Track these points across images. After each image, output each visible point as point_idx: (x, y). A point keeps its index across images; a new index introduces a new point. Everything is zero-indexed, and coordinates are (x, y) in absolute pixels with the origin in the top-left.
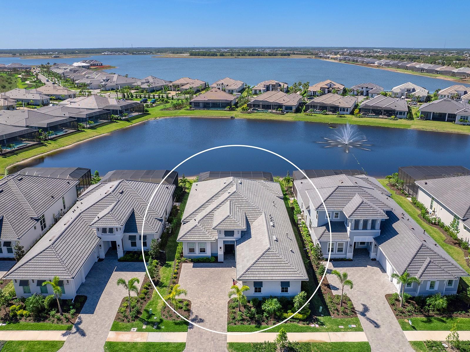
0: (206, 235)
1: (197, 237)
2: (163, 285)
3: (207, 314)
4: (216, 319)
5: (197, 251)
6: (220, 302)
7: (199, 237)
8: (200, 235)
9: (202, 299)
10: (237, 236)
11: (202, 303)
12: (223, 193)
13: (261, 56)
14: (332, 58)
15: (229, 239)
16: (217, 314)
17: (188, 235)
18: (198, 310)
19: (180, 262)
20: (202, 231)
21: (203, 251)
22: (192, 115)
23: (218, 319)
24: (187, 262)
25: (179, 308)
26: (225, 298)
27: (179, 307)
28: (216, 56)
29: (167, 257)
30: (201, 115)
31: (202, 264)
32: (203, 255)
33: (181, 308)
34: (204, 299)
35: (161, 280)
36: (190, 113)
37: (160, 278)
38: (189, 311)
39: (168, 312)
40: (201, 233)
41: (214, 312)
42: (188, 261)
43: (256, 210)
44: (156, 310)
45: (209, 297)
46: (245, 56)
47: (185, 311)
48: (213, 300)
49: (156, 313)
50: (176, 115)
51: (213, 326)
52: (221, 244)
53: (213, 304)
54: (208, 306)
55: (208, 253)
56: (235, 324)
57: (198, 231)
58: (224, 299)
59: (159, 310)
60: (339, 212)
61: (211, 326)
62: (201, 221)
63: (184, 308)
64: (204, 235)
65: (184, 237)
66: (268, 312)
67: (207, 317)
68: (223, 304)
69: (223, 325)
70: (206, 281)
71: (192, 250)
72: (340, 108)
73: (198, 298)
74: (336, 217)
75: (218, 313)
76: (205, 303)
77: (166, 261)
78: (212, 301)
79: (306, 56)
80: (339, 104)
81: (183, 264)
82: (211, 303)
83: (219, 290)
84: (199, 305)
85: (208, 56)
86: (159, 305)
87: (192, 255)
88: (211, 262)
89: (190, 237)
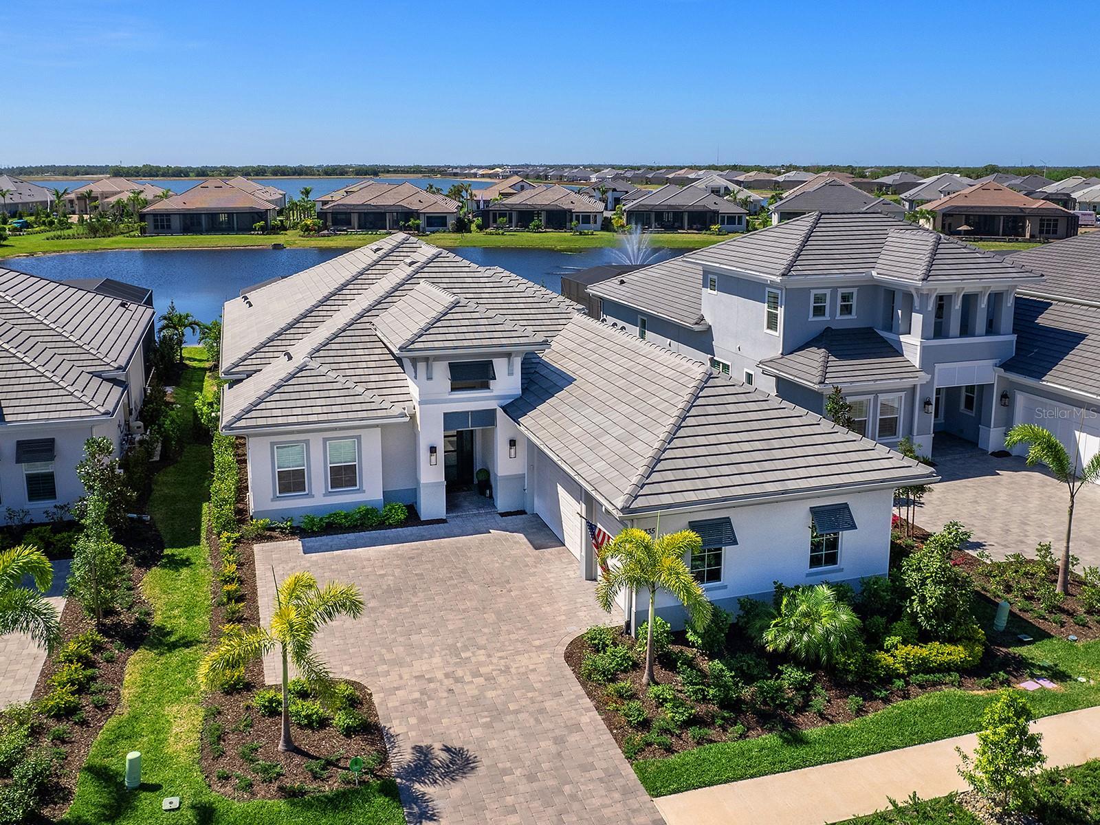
0: (358, 399)
1: (319, 410)
2: (173, 639)
3: (488, 726)
4: (547, 745)
5: (318, 480)
6: (523, 660)
7: (325, 409)
8: (329, 401)
9: (420, 666)
10: (507, 381)
11: (430, 680)
12: (382, 272)
13: (307, 175)
14: (483, 176)
15: (471, 401)
16: (537, 720)
17: (269, 405)
18: (423, 720)
19: (237, 541)
20: (335, 386)
21: (343, 476)
22: (148, 245)
23: (559, 741)
24: (271, 538)
25: (309, 726)
26: (537, 643)
27: (308, 717)
28: (186, 176)
29: (162, 533)
30: (180, 245)
31: (351, 536)
32: (345, 498)
33: (323, 723)
34: (434, 664)
35: (157, 620)
36: (142, 242)
37: (148, 614)
38: (370, 730)
39: (243, 756)
40: (332, 393)
41: (517, 712)
42: (274, 534)
43: (542, 305)
44: (163, 762)
45: (454, 651)
46: (263, 176)
47: (349, 732)
48: (483, 658)
49: (169, 774)
50: (99, 247)
51: (551, 783)
52: (433, 433)
53: (489, 678)
54: (471, 691)
55: (371, 490)
56: (669, 750)
57: (316, 387)
58: (537, 647)
59: (184, 759)
60: (855, 291)
61: (535, 785)
62: (322, 353)
63: (340, 719)
64: (348, 400)
65: (253, 414)
66: (810, 662)
67: (493, 744)
68: (542, 668)
69: (604, 765)
70: (399, 590)
71: (292, 482)
72: (574, 215)
73: (398, 662)
74: (846, 309)
75: (542, 711)
76: (448, 682)
77: (163, 548)
78: (480, 664)
79: (420, 175)
80: (571, 206)
81: (257, 548)
82: (477, 674)
83: (491, 617)
84: (417, 695)
85: (163, 175)
86: (175, 730)
87: (295, 503)
88: (390, 526)
89: (285, 412)
